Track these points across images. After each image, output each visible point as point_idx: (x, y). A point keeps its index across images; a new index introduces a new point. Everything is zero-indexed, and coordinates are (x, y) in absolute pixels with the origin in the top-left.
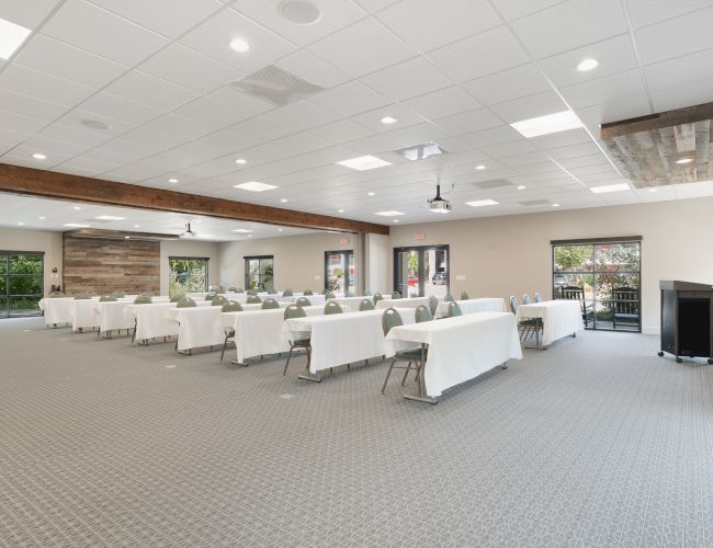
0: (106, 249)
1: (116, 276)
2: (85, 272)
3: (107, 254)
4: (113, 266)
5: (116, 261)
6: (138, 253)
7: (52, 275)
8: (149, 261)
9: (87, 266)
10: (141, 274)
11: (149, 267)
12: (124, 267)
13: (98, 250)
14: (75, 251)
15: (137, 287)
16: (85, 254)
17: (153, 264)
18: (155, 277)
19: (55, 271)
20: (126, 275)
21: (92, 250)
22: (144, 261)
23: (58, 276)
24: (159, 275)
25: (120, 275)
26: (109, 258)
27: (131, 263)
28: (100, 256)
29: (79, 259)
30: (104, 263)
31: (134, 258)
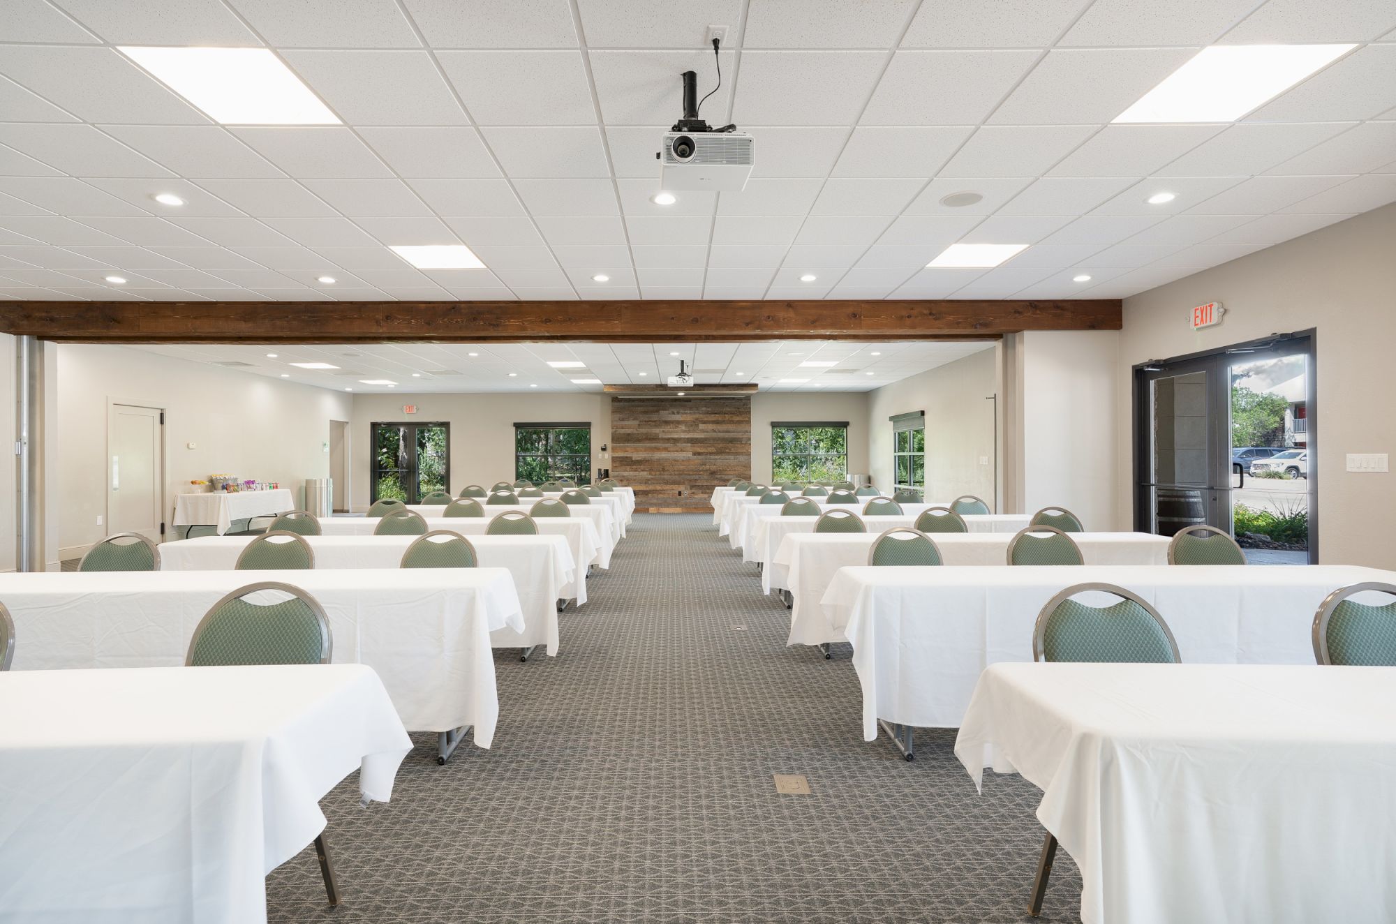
0: (666, 415)
1: (681, 456)
2: (636, 450)
3: (667, 423)
4: (676, 440)
5: (680, 433)
6: (713, 418)
7: (600, 454)
8: (732, 430)
9: (639, 441)
10: (719, 452)
11: (732, 440)
12: (692, 441)
13: (655, 417)
14: (623, 420)
15: (713, 473)
16: (636, 423)
17: (739, 435)
18: (741, 458)
19: (604, 449)
20: (694, 454)
21: (645, 417)
22: (722, 431)
23: (607, 455)
24: (749, 454)
25: (685, 455)
26: (668, 428)
27: (702, 436)
28: (656, 426)
29: (629, 431)
30: (660, 436)
31: (710, 427)
